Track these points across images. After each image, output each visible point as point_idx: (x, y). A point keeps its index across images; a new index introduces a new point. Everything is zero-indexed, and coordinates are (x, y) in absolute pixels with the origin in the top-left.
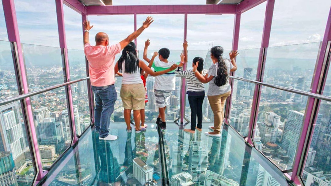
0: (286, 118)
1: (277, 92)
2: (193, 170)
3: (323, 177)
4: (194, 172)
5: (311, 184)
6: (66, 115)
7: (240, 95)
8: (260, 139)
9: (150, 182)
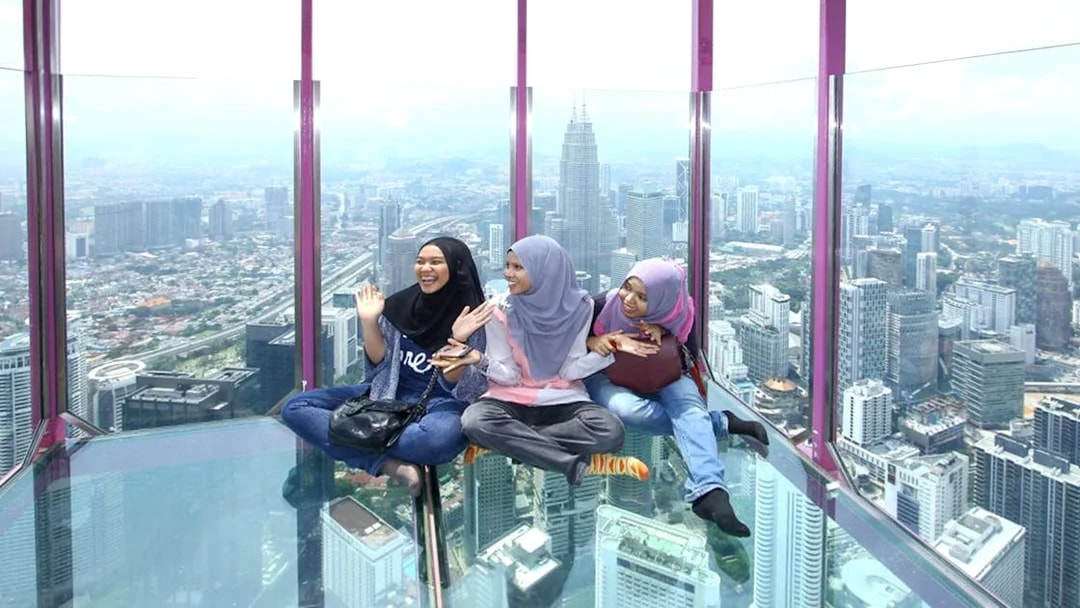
0: (804, 300)
1: (768, 226)
2: (551, 516)
3: (922, 468)
4: (555, 523)
5: (898, 496)
6: (20, 356)
7: (675, 239)
8: (746, 371)
9: (392, 594)
